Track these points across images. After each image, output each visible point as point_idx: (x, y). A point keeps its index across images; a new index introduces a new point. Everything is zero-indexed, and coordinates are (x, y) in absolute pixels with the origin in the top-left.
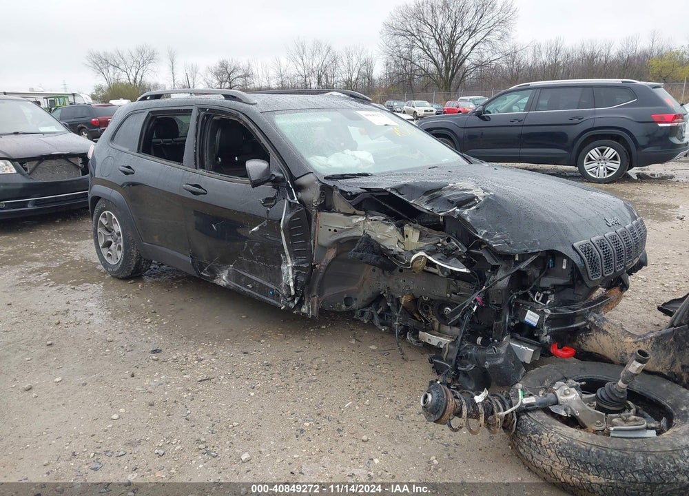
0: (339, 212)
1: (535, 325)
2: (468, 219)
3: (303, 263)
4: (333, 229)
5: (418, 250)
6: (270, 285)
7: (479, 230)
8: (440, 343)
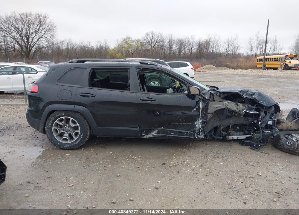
0: (216, 101)
1: (271, 124)
2: (257, 99)
3: (204, 120)
4: (216, 107)
5: (244, 109)
6: (185, 131)
7: (260, 101)
8: (238, 138)
